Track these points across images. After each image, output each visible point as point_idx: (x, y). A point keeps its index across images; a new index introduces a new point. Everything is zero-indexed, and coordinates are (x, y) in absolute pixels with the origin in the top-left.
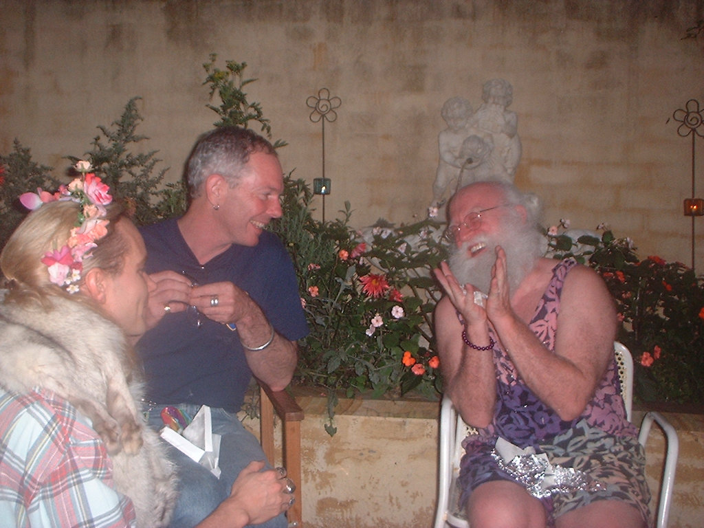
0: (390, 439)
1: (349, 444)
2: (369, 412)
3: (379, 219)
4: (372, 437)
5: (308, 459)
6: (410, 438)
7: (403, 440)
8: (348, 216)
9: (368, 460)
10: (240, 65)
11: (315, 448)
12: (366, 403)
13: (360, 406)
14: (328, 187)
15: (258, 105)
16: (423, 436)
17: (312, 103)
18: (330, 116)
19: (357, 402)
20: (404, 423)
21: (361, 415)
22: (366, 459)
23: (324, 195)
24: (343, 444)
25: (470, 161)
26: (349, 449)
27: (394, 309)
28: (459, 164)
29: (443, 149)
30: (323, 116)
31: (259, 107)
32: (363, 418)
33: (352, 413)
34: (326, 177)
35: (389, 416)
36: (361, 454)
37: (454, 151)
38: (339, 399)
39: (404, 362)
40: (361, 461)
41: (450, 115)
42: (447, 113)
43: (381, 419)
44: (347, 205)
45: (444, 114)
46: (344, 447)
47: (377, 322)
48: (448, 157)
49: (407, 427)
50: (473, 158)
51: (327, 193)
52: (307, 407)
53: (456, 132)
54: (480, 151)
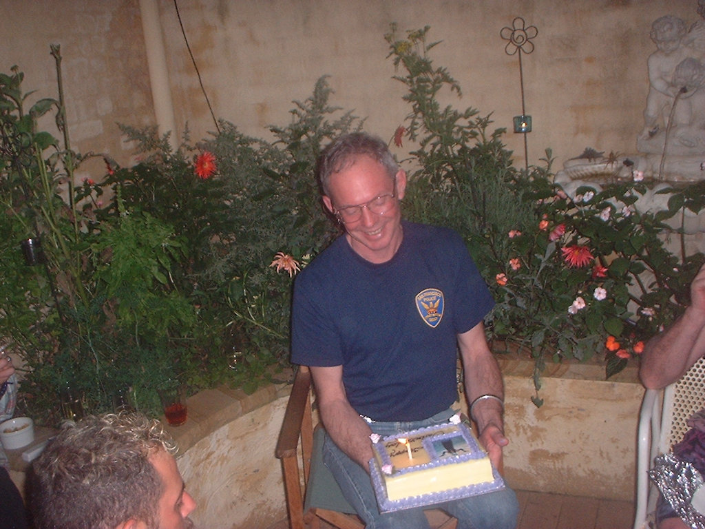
0: (598, 399)
1: (558, 402)
2: (576, 375)
3: (586, 149)
4: (581, 398)
5: (518, 415)
6: (620, 399)
7: (612, 400)
8: (550, 164)
9: (577, 418)
10: (423, 29)
11: (524, 405)
12: (573, 367)
13: (566, 370)
14: (528, 124)
15: (445, 70)
16: (632, 397)
17: (507, 34)
18: (527, 47)
19: (564, 367)
20: (613, 386)
21: (568, 378)
22: (575, 416)
23: (525, 132)
24: (552, 402)
25: (684, 90)
26: (557, 407)
27: (596, 290)
28: (672, 94)
29: (654, 75)
30: (519, 47)
31: (446, 72)
32: (571, 381)
33: (560, 376)
34: (526, 114)
35: (597, 380)
36: (571, 412)
37: (665, 75)
38: (546, 363)
39: (608, 346)
40: (570, 418)
41: (660, 38)
42: (656, 37)
43: (588, 381)
44: (548, 152)
45: (654, 37)
46: (554, 405)
47: (579, 304)
48: (659, 85)
49: (615, 389)
50: (687, 87)
51: (529, 130)
52: (515, 371)
53: (667, 55)
54: (695, 77)
